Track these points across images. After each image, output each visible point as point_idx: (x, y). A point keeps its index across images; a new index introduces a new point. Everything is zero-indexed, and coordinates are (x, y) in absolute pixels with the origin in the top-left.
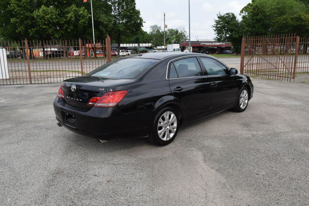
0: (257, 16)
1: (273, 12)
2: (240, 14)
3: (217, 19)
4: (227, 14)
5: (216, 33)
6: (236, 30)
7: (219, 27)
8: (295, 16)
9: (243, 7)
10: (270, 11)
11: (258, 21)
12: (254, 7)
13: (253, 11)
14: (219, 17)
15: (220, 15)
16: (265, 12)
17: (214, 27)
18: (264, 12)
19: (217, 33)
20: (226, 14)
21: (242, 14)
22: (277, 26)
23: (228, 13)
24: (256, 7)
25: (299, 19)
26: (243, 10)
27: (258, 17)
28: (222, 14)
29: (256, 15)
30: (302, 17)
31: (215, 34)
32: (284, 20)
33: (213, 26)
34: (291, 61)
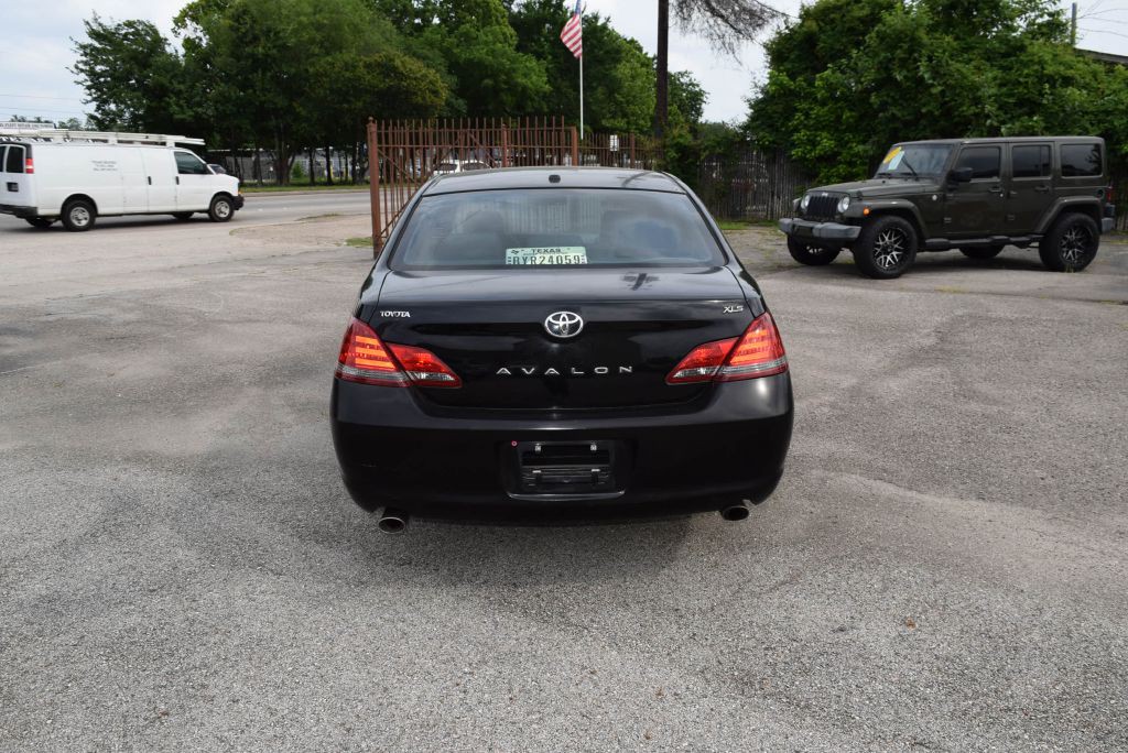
0: (252, 47)
1: (305, 36)
2: (174, 31)
3: (88, 41)
4: (130, 24)
5: (89, 98)
6: (180, 91)
7: (103, 74)
8: (376, 57)
9: (185, 6)
10: (295, 32)
11: (259, 63)
12: (237, 10)
13: (236, 24)
14: (94, 34)
15: (100, 25)
16: (281, 34)
17: (82, 71)
18: (276, 33)
19: (95, 99)
20: (125, 25)
21: (184, 33)
22: (327, 86)
23: (131, 19)
24: (245, 12)
25: (387, 69)
26: (184, 14)
27: (260, 49)
28: (110, 24)
29: (251, 42)
30: (398, 62)
31: (88, 102)
32: (347, 66)
33: (77, 67)
34: (389, 204)
